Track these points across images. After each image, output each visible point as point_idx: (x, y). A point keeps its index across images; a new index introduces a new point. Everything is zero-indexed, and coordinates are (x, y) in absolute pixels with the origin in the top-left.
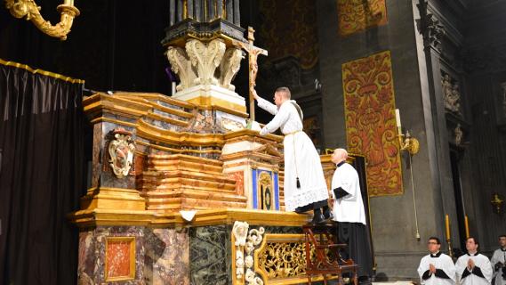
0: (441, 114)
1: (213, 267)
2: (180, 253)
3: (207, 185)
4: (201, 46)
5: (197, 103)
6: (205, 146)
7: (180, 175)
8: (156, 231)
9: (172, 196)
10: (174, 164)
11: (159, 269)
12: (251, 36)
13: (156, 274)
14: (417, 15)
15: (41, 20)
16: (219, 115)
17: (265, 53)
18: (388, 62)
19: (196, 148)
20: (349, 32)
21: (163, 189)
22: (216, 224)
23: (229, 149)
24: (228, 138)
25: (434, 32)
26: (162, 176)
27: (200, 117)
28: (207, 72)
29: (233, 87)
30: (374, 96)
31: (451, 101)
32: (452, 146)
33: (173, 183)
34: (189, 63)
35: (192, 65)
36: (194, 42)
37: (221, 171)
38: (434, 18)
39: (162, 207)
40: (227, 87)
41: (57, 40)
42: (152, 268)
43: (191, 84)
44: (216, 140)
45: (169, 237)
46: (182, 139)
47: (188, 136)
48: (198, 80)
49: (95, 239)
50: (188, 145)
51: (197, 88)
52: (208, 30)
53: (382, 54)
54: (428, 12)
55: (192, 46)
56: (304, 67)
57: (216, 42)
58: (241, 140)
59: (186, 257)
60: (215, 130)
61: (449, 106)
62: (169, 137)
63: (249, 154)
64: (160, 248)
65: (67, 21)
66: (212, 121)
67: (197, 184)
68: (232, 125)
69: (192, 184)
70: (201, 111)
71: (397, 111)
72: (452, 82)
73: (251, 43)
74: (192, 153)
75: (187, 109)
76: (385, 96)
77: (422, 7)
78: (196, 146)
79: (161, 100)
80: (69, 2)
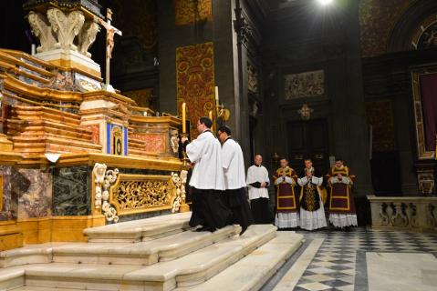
0: (245, 93)
1: (75, 200)
2: (44, 189)
3: (67, 134)
4: (62, 15)
5: (58, 64)
6: (65, 102)
7: (43, 124)
8: (21, 171)
9: (37, 141)
10: (38, 115)
11: (24, 203)
12: (109, 16)
13: (21, 208)
14: (234, 18)
16: (78, 77)
17: (120, 33)
18: (211, 50)
19: (57, 103)
20: (183, 23)
21: (27, 135)
22: (79, 165)
23: (87, 105)
24: (86, 96)
25: (244, 32)
26: (26, 124)
27: (60, 77)
28: (67, 39)
29: (90, 55)
30: (200, 76)
31: (252, 84)
32: (251, 117)
33: (37, 131)
34: (50, 28)
35: (53, 31)
36: (56, 10)
37: (78, 123)
38: (245, 22)
39: (27, 150)
40: (85, 54)
42: (17, 202)
43: (52, 48)
44: (75, 97)
45: (35, 176)
46: (44, 94)
47: (50, 92)
48: (58, 44)
50: (49, 99)
51: (58, 51)
52: (69, 3)
53: (207, 44)
54: (242, 17)
55: (53, 14)
56: (145, 47)
57: (76, 13)
58: (98, 99)
59: (49, 193)
60: (74, 88)
61: (250, 89)
62: (32, 92)
63: (104, 111)
64: (25, 185)
66: (71, 81)
67: (58, 133)
68: (90, 86)
69: (54, 132)
70: (61, 72)
71: (217, 88)
72: (253, 71)
73: (109, 22)
74: (53, 107)
75: (49, 68)
76: (207, 76)
77: (238, 11)
78: (57, 101)
79: (25, 58)
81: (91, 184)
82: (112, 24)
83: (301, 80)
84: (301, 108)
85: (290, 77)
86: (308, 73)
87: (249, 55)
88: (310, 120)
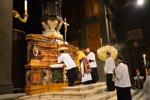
0: (112, 40)
1: (58, 79)
2: (50, 76)
4: (51, 22)
5: (51, 37)
6: (53, 48)
7: (48, 56)
8: (43, 70)
9: (46, 61)
10: (46, 53)
11: (45, 80)
12: (65, 20)
13: (44, 81)
14: (106, 14)
16: (57, 40)
17: (69, 25)
18: (98, 26)
19: (51, 49)
20: (88, 17)
21: (44, 59)
25: (110, 18)
26: (44, 56)
27: (52, 41)
28: (53, 28)
29: (60, 32)
30: (95, 35)
33: (46, 58)
34: (48, 26)
36: (50, 20)
38: (110, 14)
39: (45, 64)
40: (58, 32)
42: (43, 80)
43: (49, 32)
45: (47, 72)
46: (48, 46)
47: (49, 46)
48: (51, 30)
49: (30, 72)
50: (49, 48)
51: (51, 33)
52: (53, 18)
53: (97, 23)
54: (109, 13)
55: (49, 22)
56: (76, 26)
57: (55, 21)
58: (63, 47)
59: (51, 77)
61: (114, 37)
62: (44, 46)
64: (45, 74)
66: (55, 42)
67: (52, 58)
68: (60, 43)
69: (51, 58)
70: (52, 39)
71: (101, 39)
72: (115, 31)
73: (65, 22)
74: (50, 50)
75: (48, 38)
76: (98, 34)
77: (107, 11)
78: (51, 48)
79: (42, 36)
80: (26, 13)
81: (63, 74)
82: (66, 23)
83: (133, 33)
84: (134, 43)
85: (129, 32)
86: (136, 30)
87: (113, 25)
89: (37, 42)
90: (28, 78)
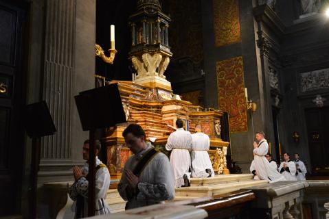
0: (268, 90)
3: (157, 126)
4: (150, 56)
5: (149, 85)
6: (154, 107)
7: (145, 121)
10: (141, 116)
14: (257, 38)
15: (105, 56)
16: (160, 92)
18: (241, 62)
20: (220, 44)
23: (165, 108)
24: (165, 103)
25: (265, 47)
27: (150, 93)
28: (152, 70)
29: (165, 77)
30: (233, 80)
31: (273, 82)
32: (273, 107)
34: (143, 64)
35: (144, 66)
36: (147, 54)
37: (161, 119)
38: (266, 39)
40: (162, 77)
41: (109, 64)
43: (144, 75)
44: (159, 104)
46: (143, 103)
47: (146, 102)
48: (148, 73)
49: (116, 149)
50: (145, 106)
51: (148, 77)
52: (154, 49)
53: (238, 58)
54: (263, 36)
55: (146, 57)
57: (157, 54)
58: (172, 104)
60: (157, 98)
61: (272, 86)
63: (175, 111)
65: (113, 56)
66: (156, 95)
67: (152, 126)
68: (166, 96)
69: (150, 125)
70: (150, 89)
71: (246, 89)
72: (275, 72)
74: (148, 110)
75: (144, 88)
76: (239, 80)
77: (260, 33)
78: (149, 107)
79: (133, 84)
80: (113, 48)
83: (314, 76)
84: (315, 98)
85: (305, 75)
86: (321, 71)
87: (271, 61)
88: (323, 107)
89: (128, 95)
90: (112, 159)
